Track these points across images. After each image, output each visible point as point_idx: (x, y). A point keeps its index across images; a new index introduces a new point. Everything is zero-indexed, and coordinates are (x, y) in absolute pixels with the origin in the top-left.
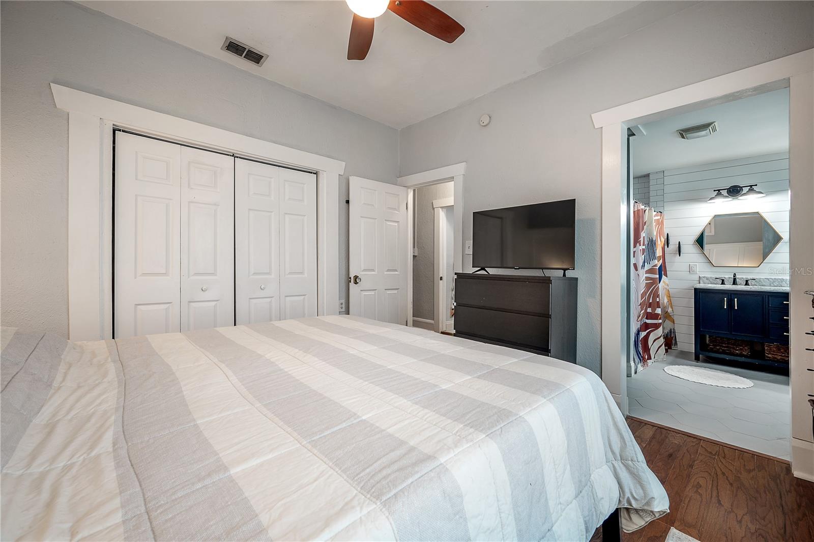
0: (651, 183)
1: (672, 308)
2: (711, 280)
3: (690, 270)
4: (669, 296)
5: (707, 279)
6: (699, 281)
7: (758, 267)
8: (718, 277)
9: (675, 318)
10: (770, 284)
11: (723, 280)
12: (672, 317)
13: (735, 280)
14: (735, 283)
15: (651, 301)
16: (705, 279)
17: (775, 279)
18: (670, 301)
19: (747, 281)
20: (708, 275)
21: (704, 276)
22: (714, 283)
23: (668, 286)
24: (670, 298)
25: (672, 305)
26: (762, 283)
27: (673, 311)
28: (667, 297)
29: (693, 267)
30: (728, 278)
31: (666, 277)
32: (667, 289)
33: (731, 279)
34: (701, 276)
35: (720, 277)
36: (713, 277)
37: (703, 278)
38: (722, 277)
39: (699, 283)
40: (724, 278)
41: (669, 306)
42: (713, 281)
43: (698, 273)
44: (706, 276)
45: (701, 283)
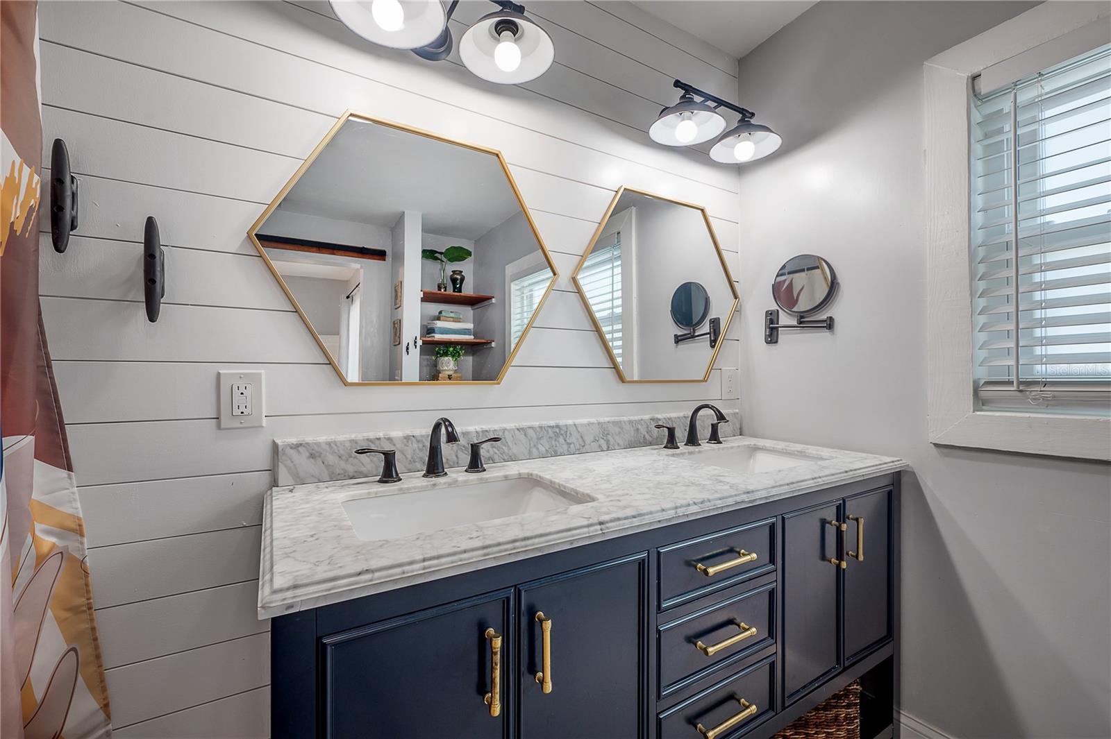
1: (103, 682)
2: (331, 459)
3: (225, 412)
4: (81, 611)
5: (312, 456)
6: (273, 471)
8: (361, 438)
10: (530, 453)
11: (390, 458)
13: (435, 448)
16: (301, 460)
17: (540, 427)
18: (86, 642)
19: (475, 449)
20: (319, 433)
21: (294, 440)
22: (345, 471)
23: (82, 535)
24: (92, 620)
25: (100, 666)
26: (509, 448)
27: (106, 707)
28: (61, 622)
29: (236, 393)
30: (407, 438)
31: (63, 473)
32: (72, 559)
33: (415, 446)
34: (279, 442)
35: (372, 435)
36: (342, 443)
37: (292, 452)
38: (381, 435)
39: (275, 483)
40: (389, 439)
41: (80, 678)
42: (343, 464)
43: (265, 422)
44: (309, 439)
45: (280, 483)
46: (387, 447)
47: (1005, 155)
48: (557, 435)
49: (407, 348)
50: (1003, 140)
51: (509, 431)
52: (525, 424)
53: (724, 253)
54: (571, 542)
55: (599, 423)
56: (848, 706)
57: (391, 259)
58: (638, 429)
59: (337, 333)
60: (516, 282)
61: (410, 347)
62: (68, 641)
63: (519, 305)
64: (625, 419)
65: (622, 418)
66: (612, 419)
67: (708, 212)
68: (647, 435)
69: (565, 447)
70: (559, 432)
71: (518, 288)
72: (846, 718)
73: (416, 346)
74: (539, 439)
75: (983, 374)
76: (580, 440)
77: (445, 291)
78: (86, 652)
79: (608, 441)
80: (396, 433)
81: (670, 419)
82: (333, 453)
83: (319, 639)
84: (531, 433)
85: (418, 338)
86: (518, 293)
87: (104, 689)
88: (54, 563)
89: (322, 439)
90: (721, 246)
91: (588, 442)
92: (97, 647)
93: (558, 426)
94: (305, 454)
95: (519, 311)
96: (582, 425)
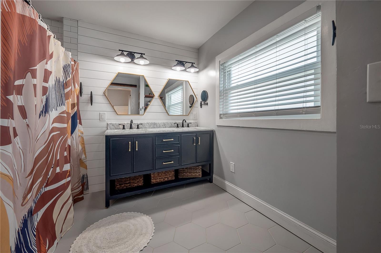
0: (65, 28)
1: (85, 154)
2: (115, 126)
3: (101, 118)
4: (83, 144)
5: (113, 125)
6: (107, 127)
7: (143, 115)
8: (120, 123)
9: (87, 163)
10: (149, 127)
11: (124, 126)
12: (85, 163)
13: (131, 125)
14: (131, 128)
15: (58, 158)
16: (111, 126)
17: (151, 123)
18: (84, 148)
19: (138, 125)
20: (114, 122)
21: (110, 123)
22: (118, 128)
23: (83, 134)
24: (84, 145)
25: (85, 152)
26: (145, 126)
27: (86, 157)
28: (81, 145)
29: (102, 116)
30: (127, 123)
31: (81, 126)
32: (82, 137)
33: (129, 125)
34: (108, 123)
35: (122, 123)
36: (117, 124)
37: (110, 125)
38: (123, 123)
39: (107, 129)
40: (124, 123)
41: (83, 153)
42: (117, 127)
43: (106, 120)
44: (112, 123)
45: (108, 129)
46: (124, 124)
47: (226, 75)
48: (154, 124)
49: (141, 109)
50: (226, 72)
51: (145, 123)
52: (148, 122)
53: (193, 89)
54: (141, 133)
55: (163, 123)
56: (199, 170)
57: (138, 87)
58: (172, 124)
59: (128, 106)
60: (167, 94)
61: (142, 109)
62: (82, 147)
63: (168, 99)
64: (169, 122)
65: (168, 122)
66: (166, 122)
67: (189, 81)
68: (174, 125)
69: (156, 127)
70: (155, 124)
71: (167, 95)
72: (198, 172)
73: (143, 109)
74: (151, 125)
75: (221, 113)
76: (159, 126)
77: (151, 95)
78: (84, 149)
79: (165, 126)
80: (126, 123)
81: (179, 123)
82: (116, 125)
83: (110, 139)
84: (149, 124)
85: (144, 107)
86: (168, 96)
87: (86, 155)
88: (80, 137)
89: (114, 123)
90: (192, 88)
91: (161, 126)
92: (85, 149)
93: (155, 123)
94: (112, 125)
95: (168, 101)
96: (159, 123)
